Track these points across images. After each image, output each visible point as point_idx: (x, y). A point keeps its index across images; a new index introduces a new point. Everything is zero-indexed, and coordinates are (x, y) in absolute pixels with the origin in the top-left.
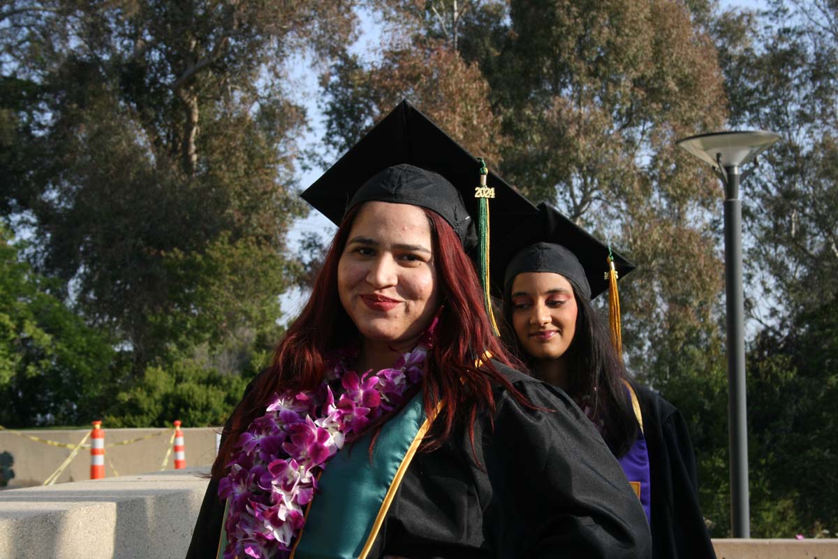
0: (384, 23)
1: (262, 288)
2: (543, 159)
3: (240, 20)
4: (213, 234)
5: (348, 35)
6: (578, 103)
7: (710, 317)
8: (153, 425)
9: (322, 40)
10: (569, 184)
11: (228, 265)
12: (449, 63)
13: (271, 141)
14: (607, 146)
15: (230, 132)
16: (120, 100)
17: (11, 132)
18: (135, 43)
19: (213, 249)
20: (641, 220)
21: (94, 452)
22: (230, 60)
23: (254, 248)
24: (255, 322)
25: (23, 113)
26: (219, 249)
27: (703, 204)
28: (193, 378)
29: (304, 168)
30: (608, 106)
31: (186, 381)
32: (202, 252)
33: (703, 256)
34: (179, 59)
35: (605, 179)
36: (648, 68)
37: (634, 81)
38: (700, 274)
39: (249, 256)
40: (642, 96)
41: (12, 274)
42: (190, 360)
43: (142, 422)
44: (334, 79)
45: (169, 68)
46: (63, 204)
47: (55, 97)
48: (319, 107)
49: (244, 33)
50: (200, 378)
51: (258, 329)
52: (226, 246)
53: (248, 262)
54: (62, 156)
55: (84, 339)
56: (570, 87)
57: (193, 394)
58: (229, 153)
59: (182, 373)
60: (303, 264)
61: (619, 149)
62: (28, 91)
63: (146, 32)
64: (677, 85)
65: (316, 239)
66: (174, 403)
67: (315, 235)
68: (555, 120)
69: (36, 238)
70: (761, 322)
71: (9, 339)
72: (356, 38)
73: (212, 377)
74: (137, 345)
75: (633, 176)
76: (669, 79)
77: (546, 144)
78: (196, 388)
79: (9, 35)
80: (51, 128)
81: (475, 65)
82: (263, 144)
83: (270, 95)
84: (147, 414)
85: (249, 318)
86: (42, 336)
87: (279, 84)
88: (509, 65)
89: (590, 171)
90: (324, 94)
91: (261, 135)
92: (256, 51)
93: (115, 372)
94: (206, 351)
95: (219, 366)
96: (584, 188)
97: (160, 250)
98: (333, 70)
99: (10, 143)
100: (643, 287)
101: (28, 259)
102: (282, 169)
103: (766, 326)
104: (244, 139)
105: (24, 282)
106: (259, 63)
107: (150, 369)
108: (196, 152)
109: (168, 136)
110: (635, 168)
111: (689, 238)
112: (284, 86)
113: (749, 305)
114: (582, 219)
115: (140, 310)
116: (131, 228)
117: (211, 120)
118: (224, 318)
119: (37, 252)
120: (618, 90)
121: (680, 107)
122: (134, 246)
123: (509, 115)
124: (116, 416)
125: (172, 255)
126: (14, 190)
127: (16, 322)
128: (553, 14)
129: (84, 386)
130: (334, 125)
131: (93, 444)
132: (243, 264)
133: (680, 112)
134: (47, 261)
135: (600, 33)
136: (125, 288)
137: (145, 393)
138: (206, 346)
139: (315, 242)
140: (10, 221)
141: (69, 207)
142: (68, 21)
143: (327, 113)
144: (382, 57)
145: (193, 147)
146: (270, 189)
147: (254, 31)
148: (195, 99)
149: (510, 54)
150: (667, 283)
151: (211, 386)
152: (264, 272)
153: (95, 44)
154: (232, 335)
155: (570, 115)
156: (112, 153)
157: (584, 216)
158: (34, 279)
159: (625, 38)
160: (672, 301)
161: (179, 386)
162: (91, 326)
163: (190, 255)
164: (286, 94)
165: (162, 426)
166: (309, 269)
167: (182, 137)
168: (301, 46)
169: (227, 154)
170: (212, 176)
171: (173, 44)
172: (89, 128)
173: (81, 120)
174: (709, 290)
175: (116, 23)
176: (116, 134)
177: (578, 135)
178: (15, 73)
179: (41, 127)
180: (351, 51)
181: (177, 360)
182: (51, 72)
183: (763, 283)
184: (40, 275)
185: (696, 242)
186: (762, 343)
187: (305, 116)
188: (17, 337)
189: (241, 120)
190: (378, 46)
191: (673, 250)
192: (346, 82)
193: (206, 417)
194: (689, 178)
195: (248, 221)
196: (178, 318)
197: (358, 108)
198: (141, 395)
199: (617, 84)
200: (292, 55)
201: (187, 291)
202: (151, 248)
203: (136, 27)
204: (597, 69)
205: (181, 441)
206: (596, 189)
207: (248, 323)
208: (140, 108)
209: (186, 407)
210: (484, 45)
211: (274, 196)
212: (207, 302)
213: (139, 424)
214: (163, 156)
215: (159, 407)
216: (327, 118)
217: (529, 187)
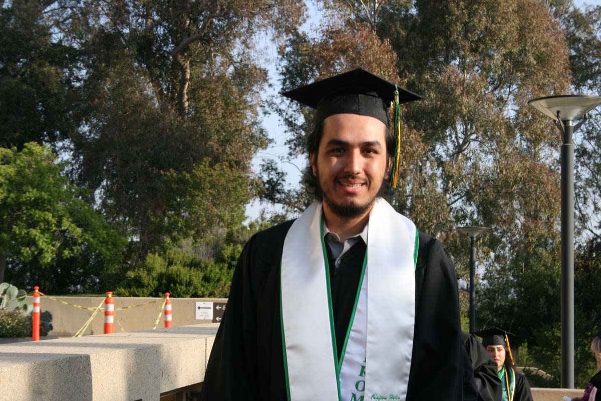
0: (324, 10)
1: (232, 199)
2: (436, 110)
3: (222, 6)
4: (198, 160)
5: (299, 19)
6: (463, 71)
7: (555, 227)
8: (151, 295)
9: (280, 21)
10: (455, 129)
11: (209, 182)
12: (368, 40)
13: (242, 93)
14: (483, 102)
15: (213, 86)
16: (135, 62)
17: (57, 83)
18: (146, 22)
19: (197, 170)
20: (506, 156)
21: (107, 313)
22: (214, 35)
23: (227, 170)
24: (226, 223)
25: (66, 70)
26: (202, 170)
27: (552, 145)
28: (181, 262)
29: (265, 113)
30: (485, 73)
31: (176, 264)
32: (190, 172)
33: (550, 183)
34: (177, 33)
35: (480, 127)
36: (515, 47)
37: (504, 55)
38: (547, 196)
39: (223, 176)
40: (509, 66)
41: (55, 184)
42: (179, 250)
43: (143, 293)
44: (289, 49)
45: (170, 40)
46: (92, 135)
47: (89, 59)
48: (277, 69)
49: (225, 15)
50: (186, 262)
51: (228, 228)
52: (208, 169)
53: (223, 181)
54: (92, 101)
55: (105, 232)
56: (458, 59)
57: (180, 274)
58: (211, 101)
59: (173, 258)
60: (263, 182)
61: (492, 105)
62: (70, 55)
63: (155, 13)
64: (535, 59)
65: (273, 164)
66: (166, 279)
67: (272, 161)
68: (446, 83)
69: (73, 160)
70: (592, 231)
71: (51, 231)
72: (305, 21)
73: (194, 262)
74: (142, 238)
75: (501, 125)
76: (530, 55)
77: (438, 101)
78: (182, 269)
79: (58, 14)
80: (85, 81)
81: (387, 41)
82: (236, 95)
83: (241, 61)
84: (147, 287)
85: (223, 220)
86: (75, 229)
87: (248, 53)
88: (413, 43)
89: (469, 120)
90: (281, 60)
91: (235, 89)
92: (232, 29)
93: (128, 256)
94: (191, 243)
95: (199, 253)
96: (465, 133)
97: (161, 169)
98: (288, 43)
99: (56, 91)
100: (506, 204)
101: (67, 175)
102: (249, 114)
103: (595, 234)
104: (222, 92)
105: (63, 190)
106: (235, 37)
107: (150, 255)
108: (188, 100)
109: (168, 89)
110: (503, 119)
111: (541, 170)
112: (252, 54)
113: (583, 219)
114: (464, 155)
115: (145, 212)
116: (141, 154)
117: (199, 77)
118: (204, 220)
119: (73, 169)
120: (492, 62)
121: (537, 76)
122: (142, 166)
123: (412, 78)
124: (125, 288)
125: (168, 174)
126: (58, 124)
127: (56, 219)
128: (447, 7)
129: (105, 265)
130: (287, 83)
131: (107, 308)
132: (219, 182)
133: (536, 79)
134: (80, 176)
135: (480, 21)
136: (135, 196)
137: (146, 272)
138: (190, 240)
139: (271, 166)
140: (55, 146)
141: (96, 137)
142: (100, 5)
143: (283, 74)
144: (321, 35)
145: (186, 97)
146: (240, 128)
147: (231, 14)
148: (188, 62)
149: (414, 34)
150: (523, 202)
151: (193, 268)
152: (234, 188)
153: (118, 22)
154: (209, 232)
155: (457, 80)
156: (129, 99)
157: (465, 152)
158: (70, 189)
159: (498, 25)
160: (528, 215)
161: (170, 267)
162: (110, 223)
163: (181, 174)
164: (253, 60)
165: (157, 296)
166: (267, 186)
167: (178, 89)
168: (265, 26)
169: (210, 102)
170: (199, 118)
171: (173, 23)
172: (113, 82)
173: (107, 75)
174: (554, 208)
175: (133, 7)
176: (132, 86)
177: (462, 94)
178: (61, 41)
179: (78, 80)
180: (301, 30)
181: (171, 249)
182: (86, 41)
183: (595, 204)
184: (75, 185)
185: (546, 173)
186: (591, 247)
187: (266, 76)
188: (58, 229)
189: (221, 78)
190: (319, 27)
191: (528, 178)
192: (296, 52)
193: (189, 291)
194: (541, 127)
195: (224, 151)
196: (172, 219)
197: (305, 71)
198: (143, 274)
199: (491, 57)
200: (258, 32)
201: (178, 200)
202: (154, 168)
203: (147, 10)
204: (478, 47)
205: (169, 307)
206: (474, 133)
207: (222, 224)
208: (148, 67)
209: (175, 283)
210: (395, 28)
211: (243, 133)
212: (193, 208)
213: (141, 295)
214: (165, 103)
215: (156, 282)
216: (282, 77)
217: (425, 130)
